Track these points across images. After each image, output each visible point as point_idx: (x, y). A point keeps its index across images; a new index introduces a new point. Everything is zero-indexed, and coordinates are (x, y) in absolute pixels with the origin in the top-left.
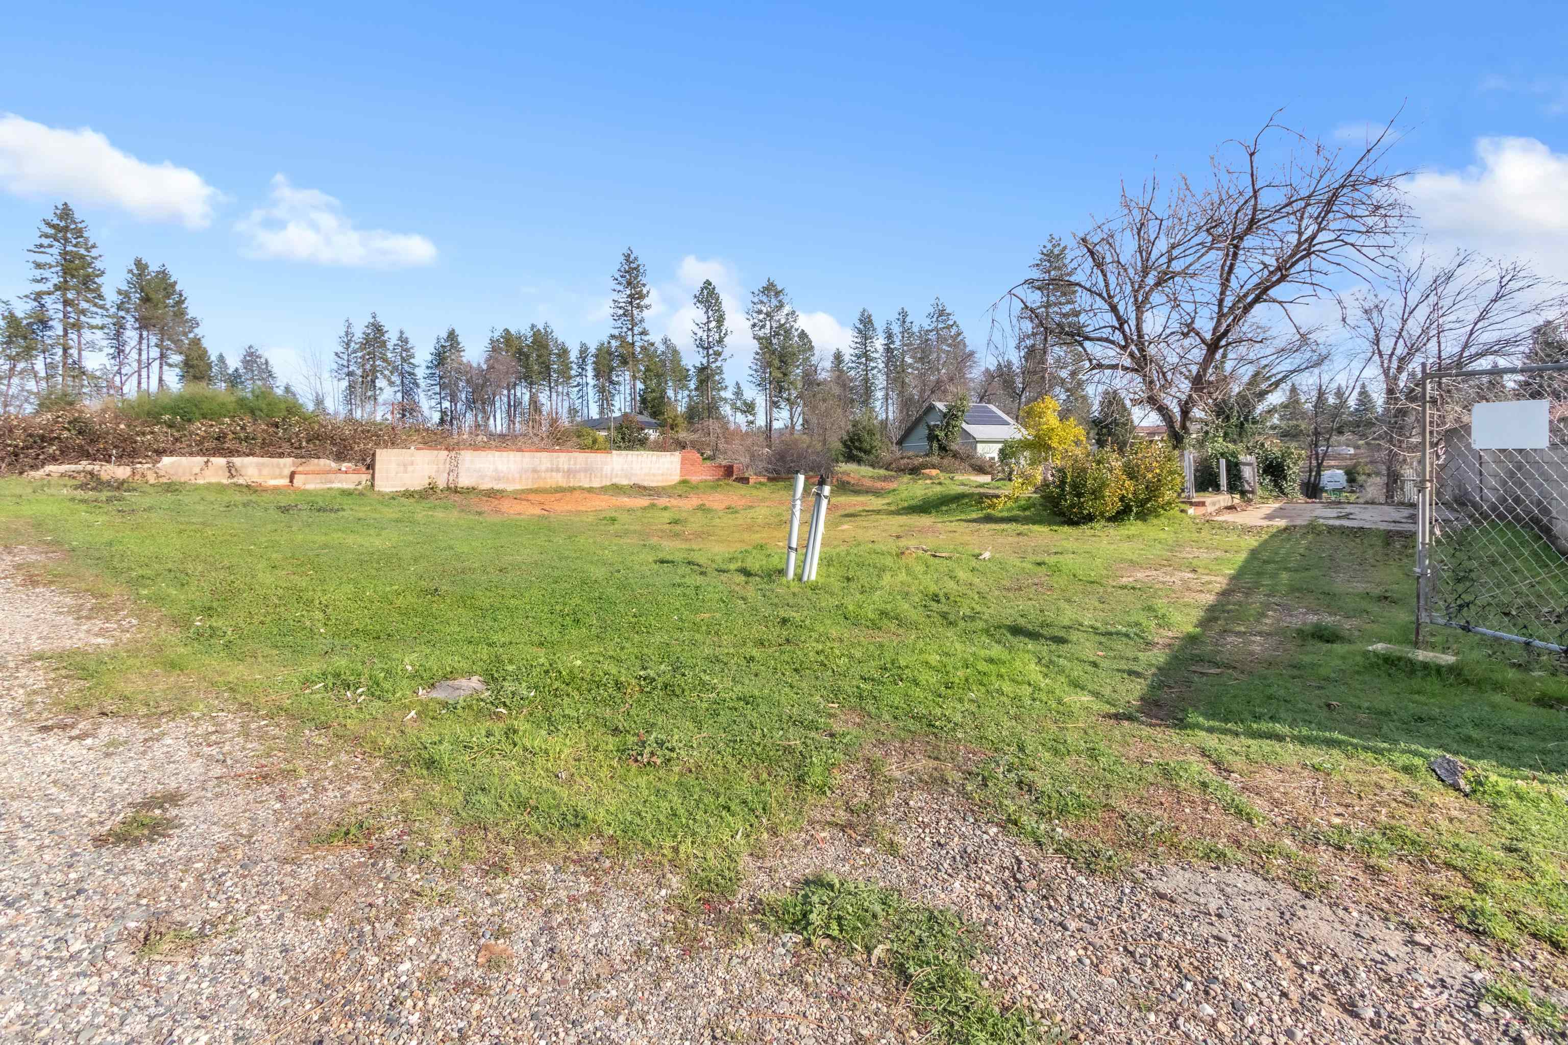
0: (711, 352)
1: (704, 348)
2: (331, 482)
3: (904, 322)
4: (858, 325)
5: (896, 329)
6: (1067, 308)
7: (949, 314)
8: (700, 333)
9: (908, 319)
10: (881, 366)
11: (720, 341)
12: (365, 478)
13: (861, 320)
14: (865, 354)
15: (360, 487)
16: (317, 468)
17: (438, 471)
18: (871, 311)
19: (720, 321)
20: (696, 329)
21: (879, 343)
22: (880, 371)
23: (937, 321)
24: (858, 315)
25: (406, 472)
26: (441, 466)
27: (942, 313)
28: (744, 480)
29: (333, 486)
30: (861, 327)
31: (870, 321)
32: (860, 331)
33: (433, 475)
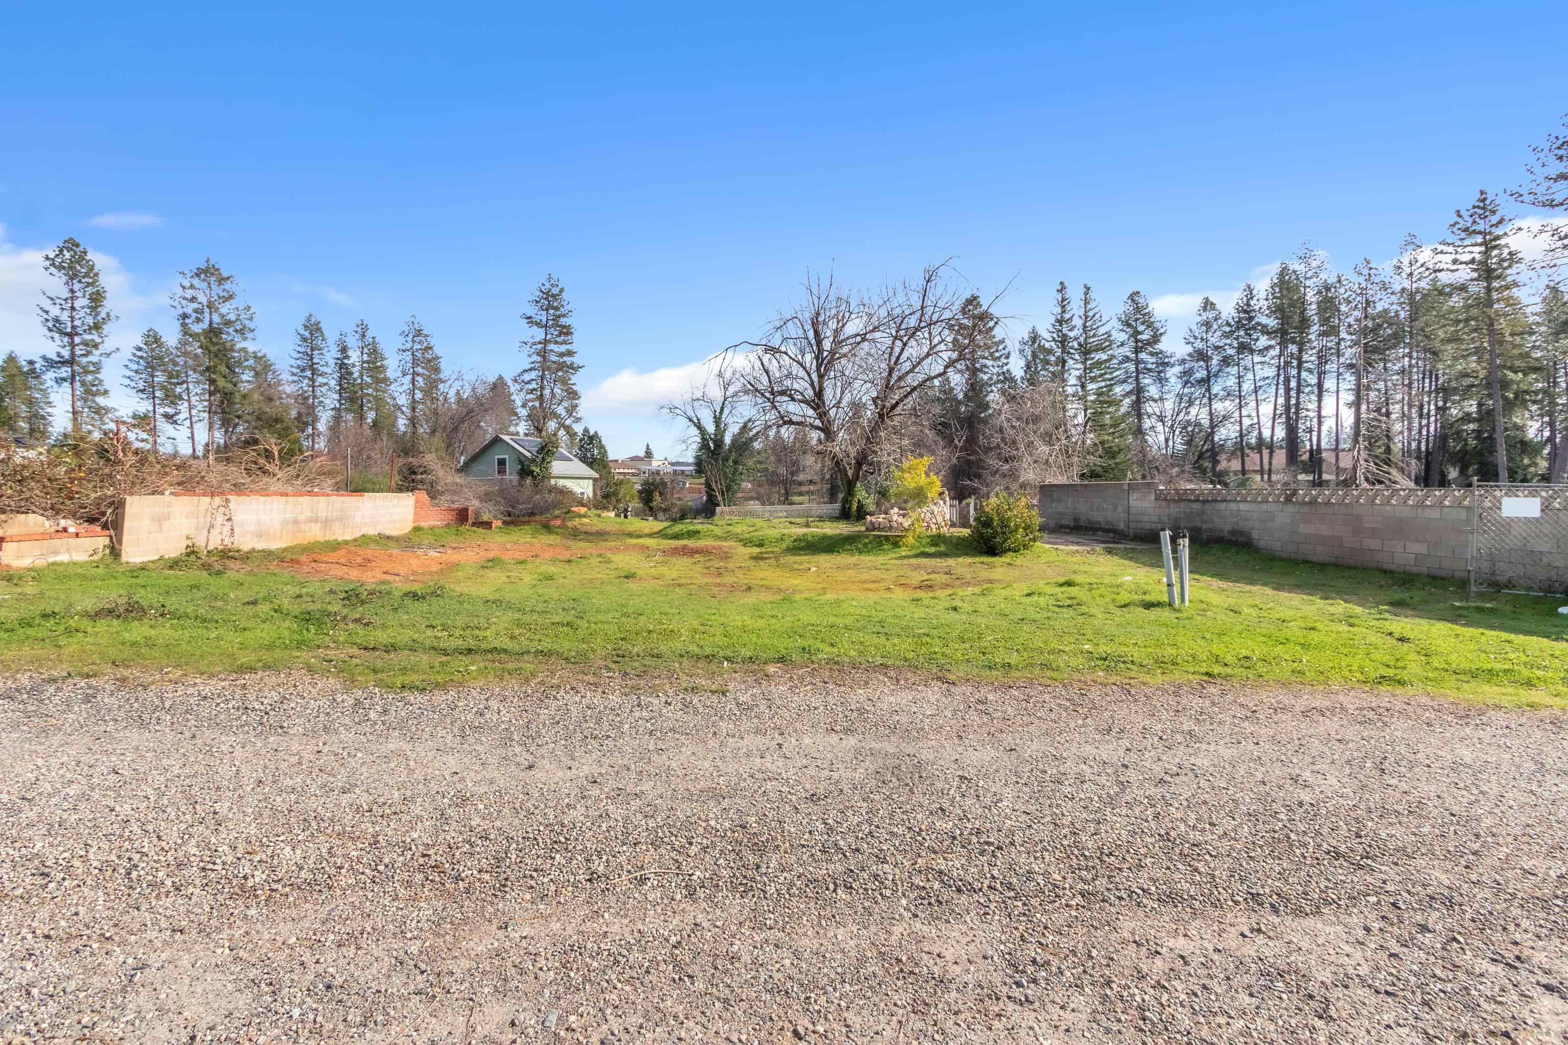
0: (77, 340)
1: (63, 333)
2: (56, 553)
3: (364, 336)
4: (302, 332)
5: (353, 342)
6: (563, 348)
7: (426, 336)
8: (55, 311)
9: (369, 334)
10: (333, 383)
11: (97, 327)
12: (102, 541)
13: (305, 326)
14: (312, 367)
15: (95, 558)
16: (23, 530)
17: (197, 529)
18: (318, 316)
19: (97, 299)
20: (47, 304)
21: (328, 358)
22: (330, 390)
23: (413, 341)
24: (303, 321)
25: (160, 530)
26: (201, 520)
27: (419, 333)
28: (488, 525)
29: (59, 558)
30: (307, 334)
31: (319, 329)
32: (304, 339)
33: (191, 533)
